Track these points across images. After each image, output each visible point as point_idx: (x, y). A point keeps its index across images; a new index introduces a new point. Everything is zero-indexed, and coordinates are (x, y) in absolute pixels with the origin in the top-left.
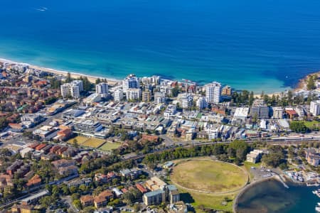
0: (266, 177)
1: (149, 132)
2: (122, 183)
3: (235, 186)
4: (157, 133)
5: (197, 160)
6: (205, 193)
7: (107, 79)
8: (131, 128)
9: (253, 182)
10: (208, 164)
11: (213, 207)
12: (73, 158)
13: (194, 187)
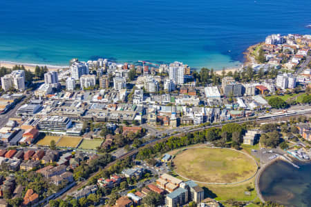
0: (272, 158)
1: (127, 123)
2: (130, 185)
3: (247, 173)
4: (137, 123)
5: (194, 149)
6: (222, 184)
7: (48, 66)
8: (106, 120)
9: (263, 166)
10: (207, 152)
11: (240, 199)
12: (59, 163)
13: (207, 180)
